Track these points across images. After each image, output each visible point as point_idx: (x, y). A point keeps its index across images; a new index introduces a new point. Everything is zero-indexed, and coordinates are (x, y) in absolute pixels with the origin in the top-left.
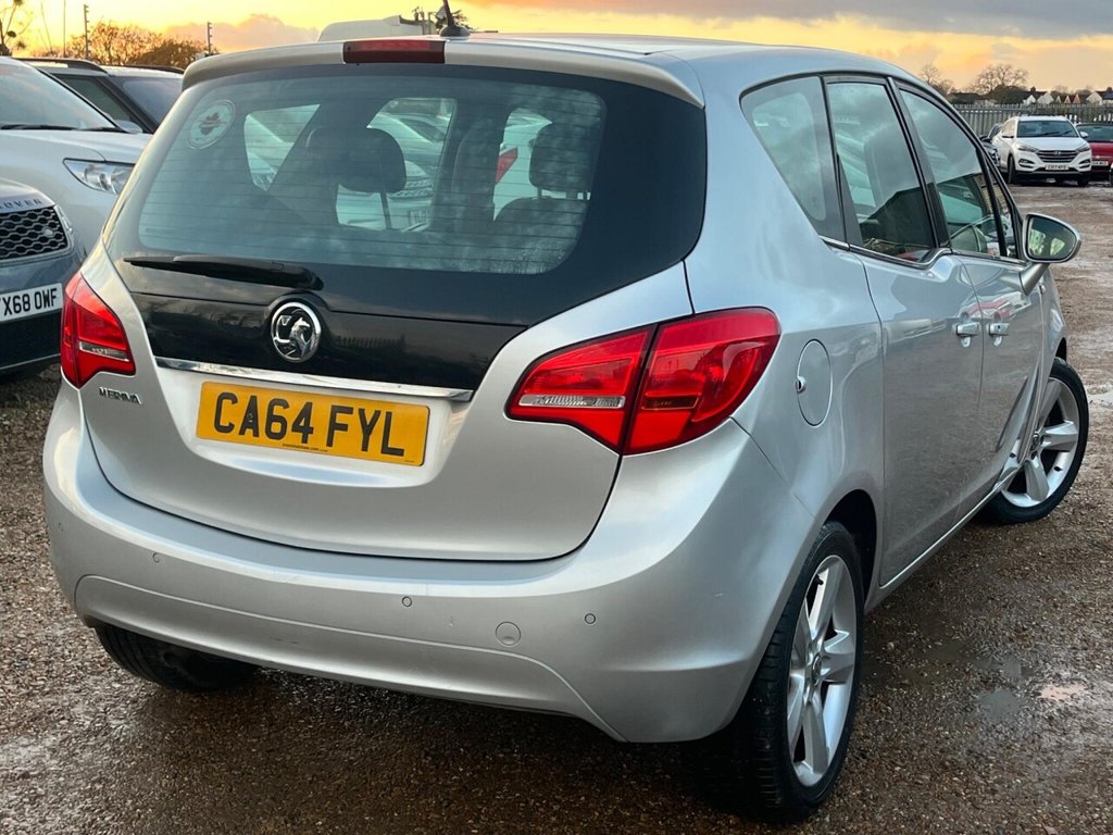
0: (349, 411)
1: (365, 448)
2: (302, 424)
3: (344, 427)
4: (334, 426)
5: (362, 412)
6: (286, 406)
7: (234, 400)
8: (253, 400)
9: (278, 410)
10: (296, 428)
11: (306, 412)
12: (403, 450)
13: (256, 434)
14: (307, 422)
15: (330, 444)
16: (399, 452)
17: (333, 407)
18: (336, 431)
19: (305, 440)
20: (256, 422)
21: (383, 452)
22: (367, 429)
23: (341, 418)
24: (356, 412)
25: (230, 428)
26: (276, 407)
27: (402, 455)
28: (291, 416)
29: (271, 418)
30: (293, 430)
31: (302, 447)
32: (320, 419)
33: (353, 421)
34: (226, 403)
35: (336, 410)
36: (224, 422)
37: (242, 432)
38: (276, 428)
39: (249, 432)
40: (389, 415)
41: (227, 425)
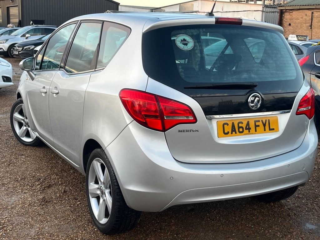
0: (259, 121)
1: (265, 130)
2: (248, 127)
3: (258, 126)
4: (256, 126)
5: (262, 121)
6: (242, 123)
7: (228, 125)
8: (233, 123)
9: (240, 125)
10: (246, 129)
11: (248, 124)
12: (274, 129)
13: (236, 133)
14: (249, 126)
15: (256, 131)
16: (273, 129)
17: (255, 121)
18: (257, 127)
19: (249, 132)
20: (235, 130)
21: (269, 130)
22: (264, 125)
23: (257, 124)
24: (261, 121)
25: (228, 132)
26: (240, 124)
27: (274, 130)
28: (244, 125)
29: (239, 128)
30: (246, 130)
31: (249, 134)
32: (252, 125)
33: (260, 124)
34: (225, 126)
35: (255, 122)
36: (226, 132)
37: (232, 133)
38: (241, 130)
39: (234, 133)
40: (269, 120)
41: (227, 132)
